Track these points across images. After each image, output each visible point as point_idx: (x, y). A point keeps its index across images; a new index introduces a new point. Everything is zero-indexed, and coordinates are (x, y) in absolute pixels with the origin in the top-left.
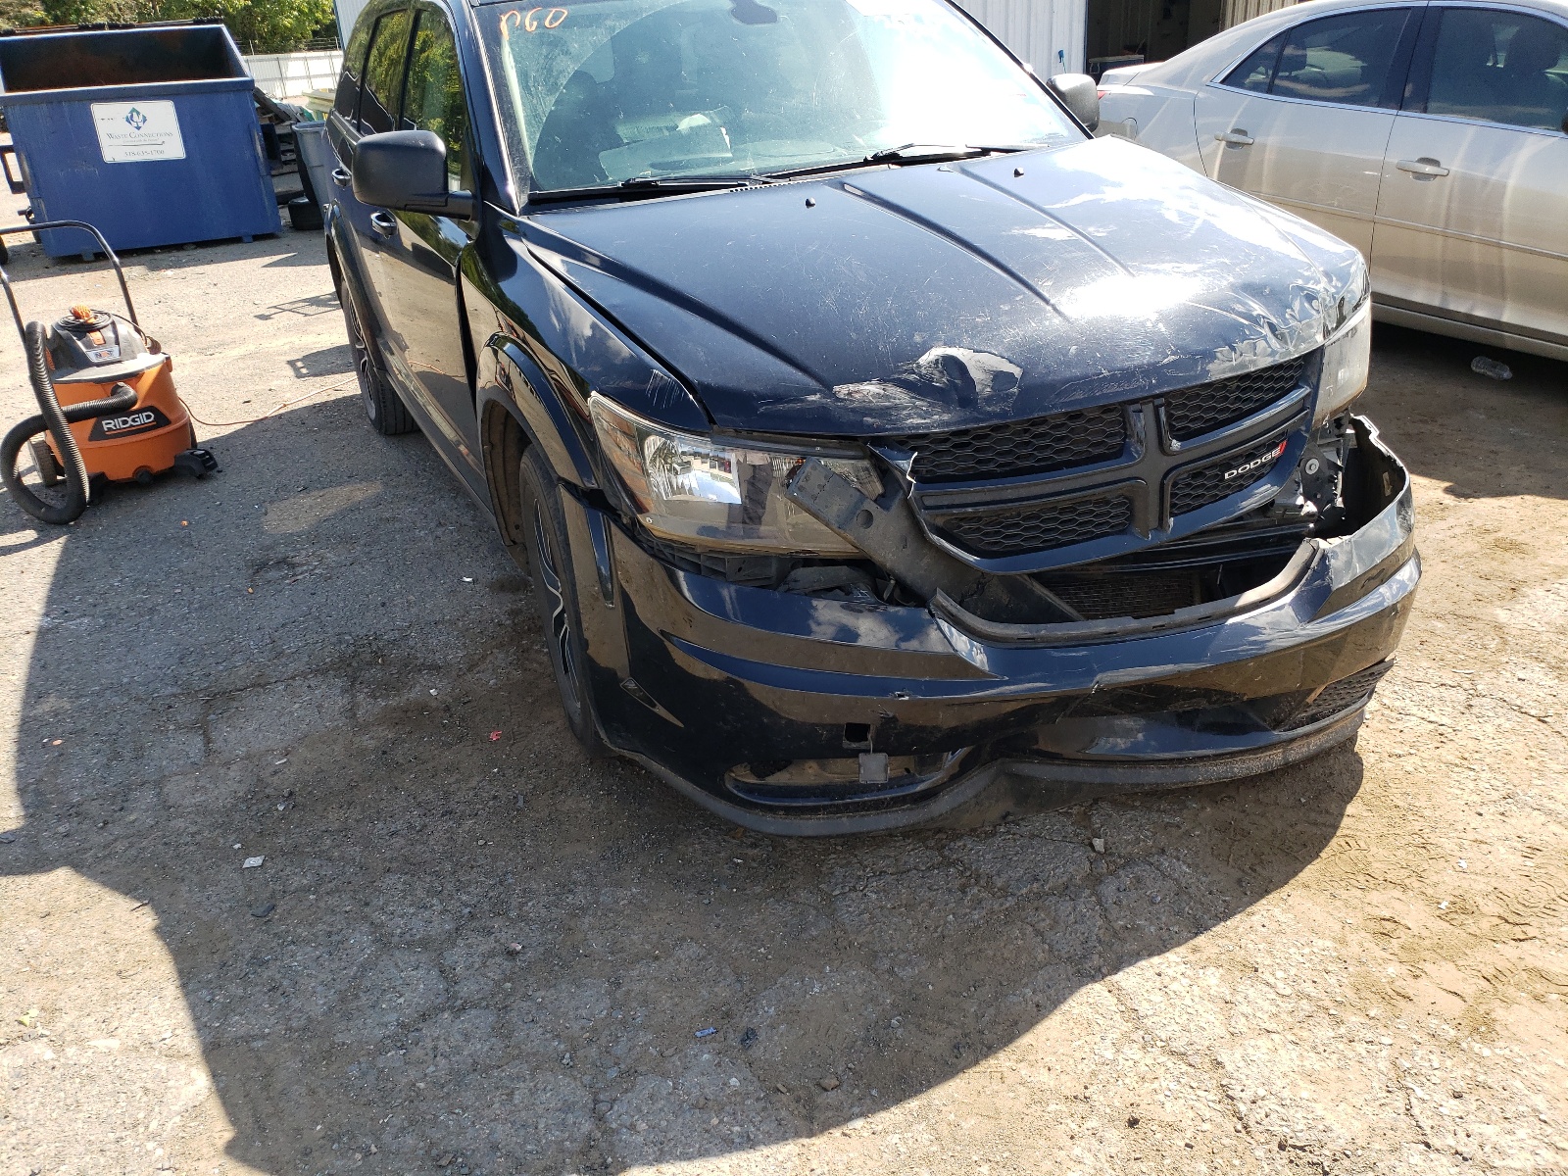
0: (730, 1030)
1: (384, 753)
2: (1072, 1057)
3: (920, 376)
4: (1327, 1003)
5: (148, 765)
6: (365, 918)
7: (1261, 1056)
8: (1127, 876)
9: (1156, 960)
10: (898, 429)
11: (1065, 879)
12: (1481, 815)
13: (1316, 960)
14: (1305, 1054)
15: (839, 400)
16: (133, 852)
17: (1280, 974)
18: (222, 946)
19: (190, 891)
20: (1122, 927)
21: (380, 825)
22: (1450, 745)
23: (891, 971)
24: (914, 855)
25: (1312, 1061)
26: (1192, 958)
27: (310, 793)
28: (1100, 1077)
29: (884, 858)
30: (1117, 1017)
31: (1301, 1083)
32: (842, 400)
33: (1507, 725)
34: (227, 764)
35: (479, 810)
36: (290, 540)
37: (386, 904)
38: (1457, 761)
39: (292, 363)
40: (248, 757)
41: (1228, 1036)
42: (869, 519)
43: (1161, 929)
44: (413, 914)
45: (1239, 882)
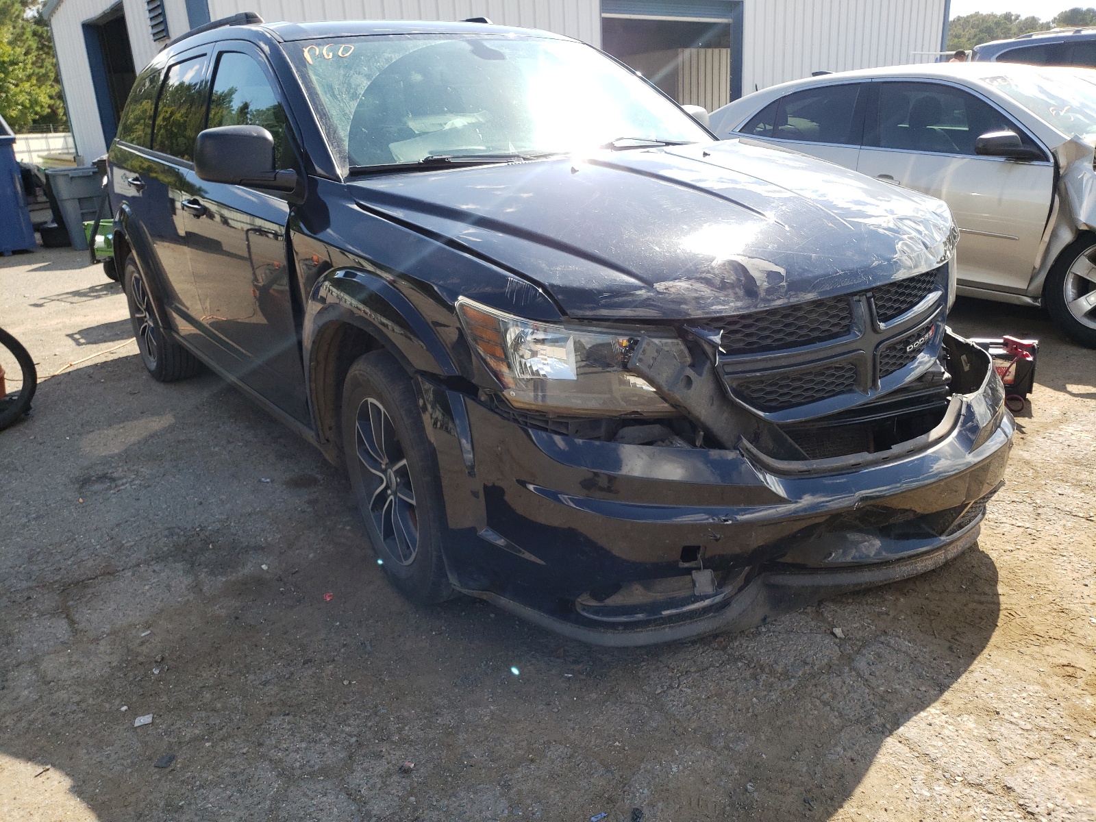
0: (618, 812)
1: (237, 618)
2: (897, 797)
3: (714, 274)
4: (1062, 732)
5: (20, 648)
6: (263, 757)
7: (1036, 778)
8: (870, 654)
9: (923, 714)
10: (707, 313)
11: (826, 660)
12: (1087, 585)
13: (1036, 701)
14: (1064, 771)
15: (659, 293)
16: (23, 724)
17: (1016, 714)
18: (132, 799)
19: (88, 753)
20: (884, 692)
21: (251, 677)
22: (1040, 541)
23: (727, 747)
24: (706, 656)
25: (1072, 777)
26: (946, 709)
27: (180, 657)
28: (929, 811)
29: (685, 660)
30: (915, 761)
31: (1073, 794)
32: (662, 293)
33: (1069, 524)
34: (96, 640)
35: (334, 656)
36: (106, 461)
37: (279, 741)
38: (1052, 551)
39: (71, 336)
40: (114, 632)
41: (1004, 766)
42: (689, 382)
43: (914, 690)
44: (306, 749)
45: (950, 648)
